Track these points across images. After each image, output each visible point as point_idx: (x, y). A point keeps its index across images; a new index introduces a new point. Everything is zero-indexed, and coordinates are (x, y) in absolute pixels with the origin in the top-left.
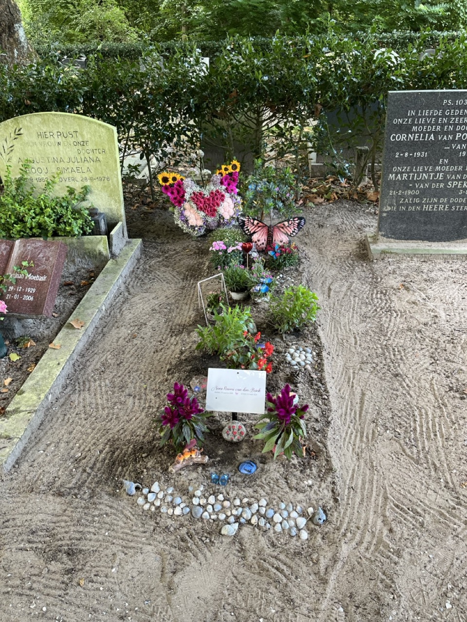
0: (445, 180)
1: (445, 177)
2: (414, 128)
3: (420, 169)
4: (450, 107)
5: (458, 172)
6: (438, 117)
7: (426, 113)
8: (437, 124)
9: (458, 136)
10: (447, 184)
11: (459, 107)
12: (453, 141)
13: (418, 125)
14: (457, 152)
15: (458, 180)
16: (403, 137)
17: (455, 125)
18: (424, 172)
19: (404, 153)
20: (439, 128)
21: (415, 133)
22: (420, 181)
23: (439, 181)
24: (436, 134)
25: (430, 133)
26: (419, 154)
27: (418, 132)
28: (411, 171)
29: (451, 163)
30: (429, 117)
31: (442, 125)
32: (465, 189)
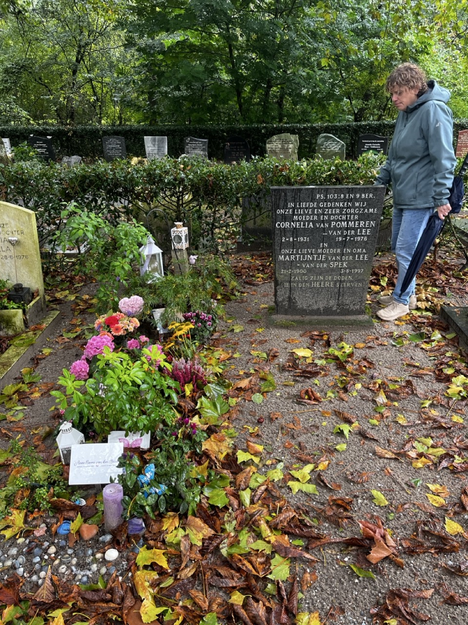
0: (327, 261)
1: (327, 258)
2: (295, 218)
3: (305, 251)
4: (323, 201)
5: (336, 255)
6: (313, 208)
7: (303, 205)
8: (313, 214)
9: (333, 224)
10: (329, 264)
11: (330, 201)
12: (330, 228)
13: (298, 215)
14: (334, 237)
15: (338, 261)
16: (287, 225)
17: (329, 215)
18: (308, 254)
19: (289, 238)
20: (316, 218)
21: (296, 221)
22: (306, 262)
23: (322, 262)
24: (314, 222)
25: (309, 221)
26: (302, 239)
27: (298, 221)
28: (297, 253)
29: (330, 247)
30: (306, 208)
31: (318, 215)
32: (346, 269)
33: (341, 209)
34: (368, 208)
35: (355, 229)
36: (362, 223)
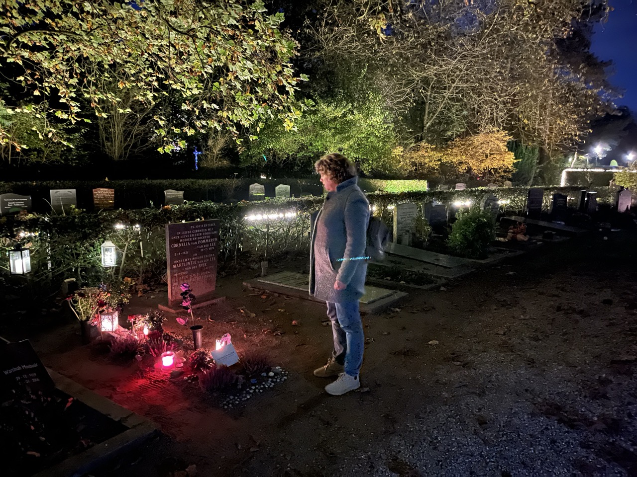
0: (197, 264)
1: (197, 262)
2: (181, 240)
3: (186, 260)
4: (194, 229)
5: (201, 260)
6: (189, 234)
7: (185, 233)
8: (190, 237)
9: (199, 242)
10: (198, 266)
11: (197, 229)
12: (198, 245)
13: (182, 239)
14: (199, 249)
15: (202, 263)
16: (177, 245)
17: (197, 237)
18: (188, 261)
19: (178, 253)
20: (191, 239)
21: (181, 242)
22: (186, 267)
23: (195, 265)
24: (190, 242)
25: (188, 242)
26: (185, 253)
27: (183, 242)
28: (183, 262)
29: (198, 255)
31: (192, 238)
32: (206, 267)
33: (202, 233)
34: (214, 231)
35: (208, 243)
36: (212, 239)
